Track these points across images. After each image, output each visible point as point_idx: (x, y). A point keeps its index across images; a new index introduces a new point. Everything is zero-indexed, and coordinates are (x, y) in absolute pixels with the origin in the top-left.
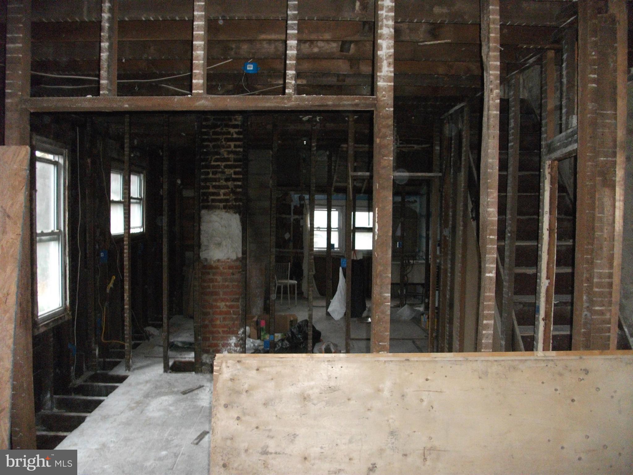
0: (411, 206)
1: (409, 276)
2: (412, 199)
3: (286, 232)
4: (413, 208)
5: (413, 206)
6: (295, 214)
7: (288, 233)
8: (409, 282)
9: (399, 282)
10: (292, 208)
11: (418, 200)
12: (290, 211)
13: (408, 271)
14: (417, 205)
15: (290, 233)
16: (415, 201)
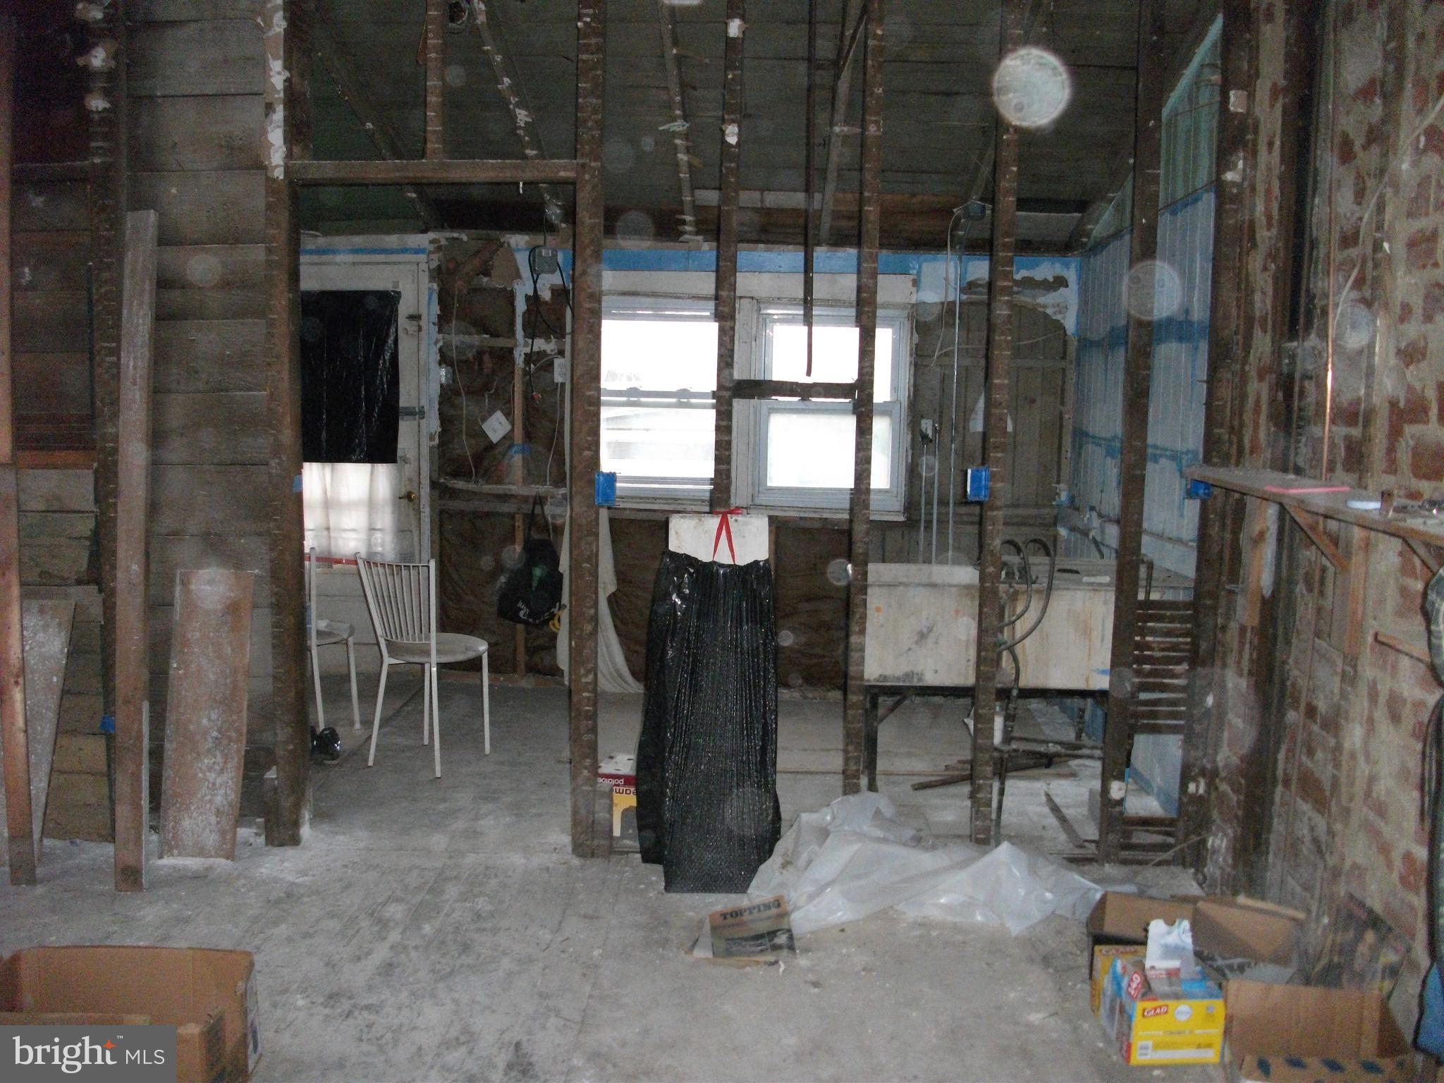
0: (1041, 300)
1: (1028, 649)
2: (1045, 269)
3: (491, 412)
4: (1049, 311)
5: (1048, 300)
6: (531, 333)
7: (499, 415)
8: (1023, 683)
9: (969, 680)
10: (521, 306)
11: (1071, 275)
12: (512, 323)
13: (1021, 627)
14: (1070, 296)
15: (508, 414)
16: (1060, 282)
